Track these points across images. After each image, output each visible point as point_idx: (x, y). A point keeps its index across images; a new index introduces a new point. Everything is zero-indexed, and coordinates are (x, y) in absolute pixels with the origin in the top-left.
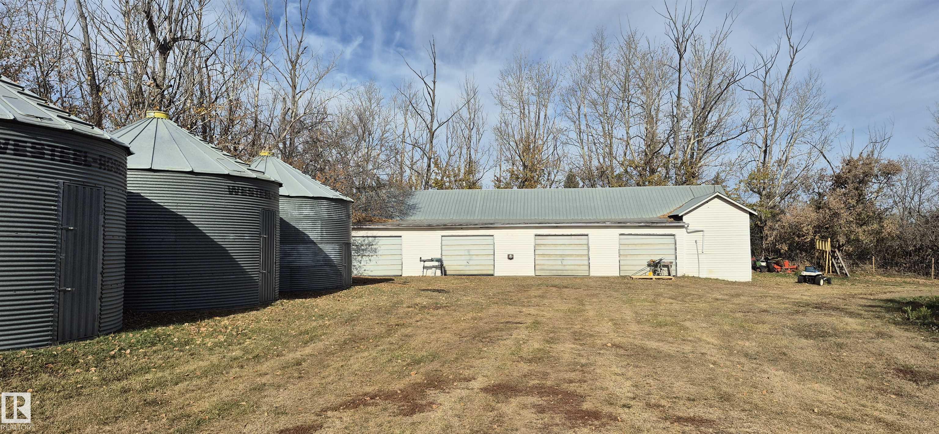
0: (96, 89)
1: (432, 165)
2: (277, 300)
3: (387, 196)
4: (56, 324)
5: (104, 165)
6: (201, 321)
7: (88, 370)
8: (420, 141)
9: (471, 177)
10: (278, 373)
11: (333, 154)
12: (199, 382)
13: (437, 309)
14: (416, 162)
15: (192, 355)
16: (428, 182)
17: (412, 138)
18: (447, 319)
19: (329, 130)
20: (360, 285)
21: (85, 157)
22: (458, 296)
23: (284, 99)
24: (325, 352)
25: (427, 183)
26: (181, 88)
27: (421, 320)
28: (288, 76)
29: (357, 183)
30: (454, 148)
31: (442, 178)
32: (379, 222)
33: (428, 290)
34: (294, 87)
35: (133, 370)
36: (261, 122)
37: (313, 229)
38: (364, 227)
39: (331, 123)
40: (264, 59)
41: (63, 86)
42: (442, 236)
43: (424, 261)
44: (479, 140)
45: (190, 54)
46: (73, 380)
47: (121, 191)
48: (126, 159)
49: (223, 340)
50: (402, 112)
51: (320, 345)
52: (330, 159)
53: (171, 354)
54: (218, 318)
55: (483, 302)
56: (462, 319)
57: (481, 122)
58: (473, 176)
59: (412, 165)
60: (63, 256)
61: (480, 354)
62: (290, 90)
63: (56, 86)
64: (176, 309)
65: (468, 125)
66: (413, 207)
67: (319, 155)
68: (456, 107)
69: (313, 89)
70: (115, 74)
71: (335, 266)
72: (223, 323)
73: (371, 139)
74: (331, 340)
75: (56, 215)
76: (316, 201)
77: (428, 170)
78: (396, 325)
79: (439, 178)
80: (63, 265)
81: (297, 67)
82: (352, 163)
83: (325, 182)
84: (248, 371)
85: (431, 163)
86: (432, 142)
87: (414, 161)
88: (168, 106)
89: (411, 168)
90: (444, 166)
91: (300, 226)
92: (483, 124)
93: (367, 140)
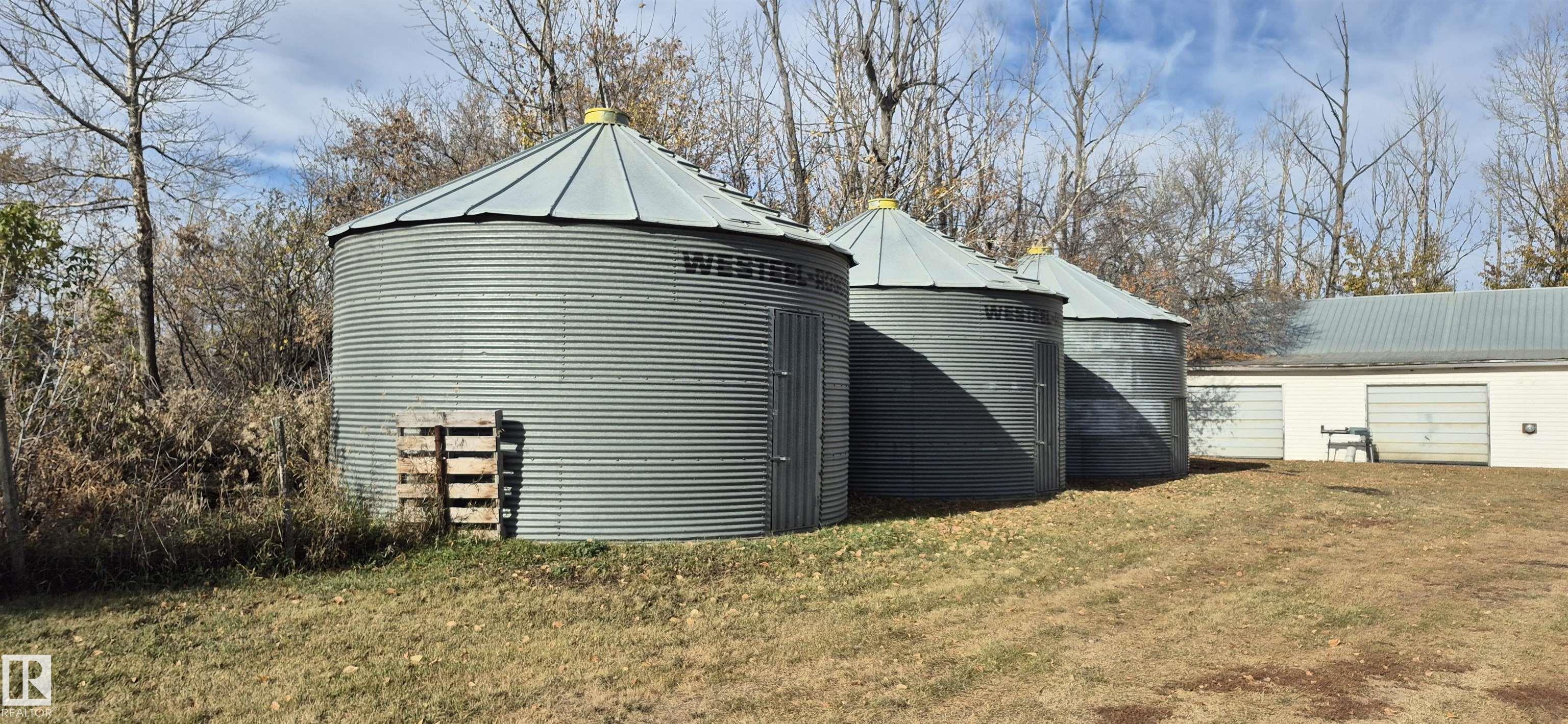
0: (802, 175)
1: (1343, 250)
2: (1065, 490)
3: (1252, 312)
4: (769, 506)
5: (821, 282)
6: (952, 515)
7: (810, 576)
8: (1318, 206)
9: (1430, 268)
10: (1081, 612)
11: (1147, 244)
12: (961, 611)
13: (1367, 527)
14: (1306, 247)
15: (945, 567)
16: (1334, 283)
17: (1300, 202)
18: (1390, 547)
19: (1139, 202)
20: (1205, 473)
21: (800, 272)
22: (1411, 503)
23: (1064, 157)
24: (1156, 586)
25: (1331, 284)
26: (911, 161)
27: (1335, 544)
28: (1070, 119)
29: (1191, 292)
30: (1389, 215)
31: (1365, 272)
32: (1236, 360)
33: (1342, 488)
34: (1081, 135)
35: (868, 581)
36: (1026, 200)
37: (1120, 373)
38: (1207, 369)
39: (1142, 190)
40: (1033, 96)
41: (762, 174)
42: (1368, 386)
43: (1331, 433)
44: (1448, 193)
45: (924, 106)
46: (793, 587)
47: (842, 320)
48: (848, 272)
49: (987, 548)
50: (1278, 156)
51: (1145, 573)
52: (1142, 252)
53: (917, 562)
54: (975, 513)
55: (1470, 517)
56: (1425, 548)
57: (1451, 157)
58: (1434, 267)
59: (1300, 252)
60: (775, 413)
61: (1476, 620)
62: (1073, 142)
63: (753, 175)
64: (916, 494)
65: (1421, 166)
66: (1304, 331)
67: (1124, 247)
68: (1393, 135)
69: (1113, 134)
70: (824, 150)
71: (1159, 437)
72: (984, 521)
73: (1216, 211)
74: (1165, 565)
75: (767, 355)
76: (1122, 325)
77: (1333, 260)
78: (1285, 550)
79: (1358, 273)
80: (776, 424)
81: (1085, 101)
82: (1182, 257)
83: (1137, 292)
84: (1032, 602)
85: (1341, 246)
86: (1341, 206)
87: (1304, 244)
88: (894, 190)
89: (1298, 258)
90: (1368, 250)
91: (1098, 368)
92: (1456, 161)
93: (1210, 214)
